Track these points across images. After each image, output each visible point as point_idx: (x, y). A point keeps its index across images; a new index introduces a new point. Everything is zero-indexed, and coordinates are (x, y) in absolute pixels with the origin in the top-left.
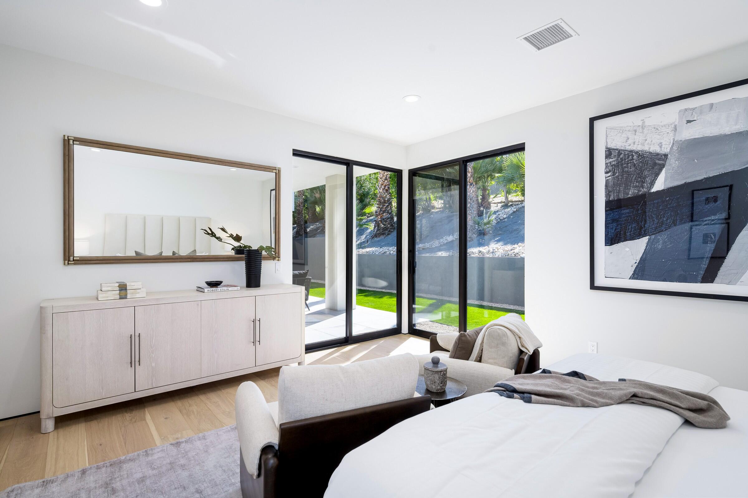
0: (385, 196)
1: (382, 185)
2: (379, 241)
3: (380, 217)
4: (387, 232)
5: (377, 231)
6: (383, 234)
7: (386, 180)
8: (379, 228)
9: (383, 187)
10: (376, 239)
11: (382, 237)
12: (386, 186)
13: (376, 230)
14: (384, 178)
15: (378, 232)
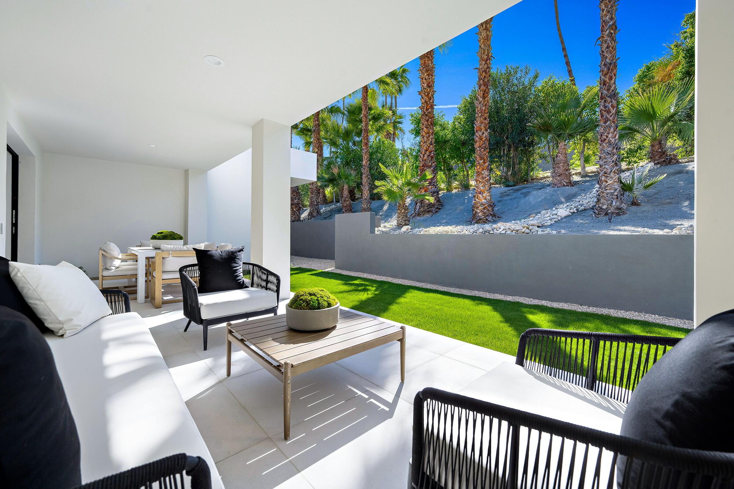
0: (430, 164)
1: (426, 151)
2: (424, 220)
3: (423, 191)
4: (434, 209)
5: (420, 208)
6: (429, 212)
7: (431, 145)
8: (423, 205)
9: (428, 153)
10: (418, 218)
11: (427, 216)
12: (431, 152)
13: (418, 207)
14: (429, 142)
15: (422, 209)
